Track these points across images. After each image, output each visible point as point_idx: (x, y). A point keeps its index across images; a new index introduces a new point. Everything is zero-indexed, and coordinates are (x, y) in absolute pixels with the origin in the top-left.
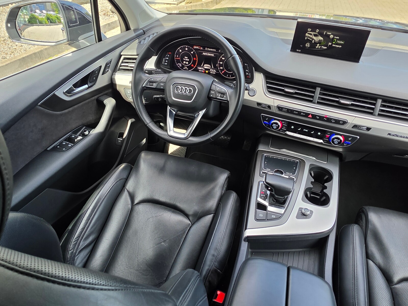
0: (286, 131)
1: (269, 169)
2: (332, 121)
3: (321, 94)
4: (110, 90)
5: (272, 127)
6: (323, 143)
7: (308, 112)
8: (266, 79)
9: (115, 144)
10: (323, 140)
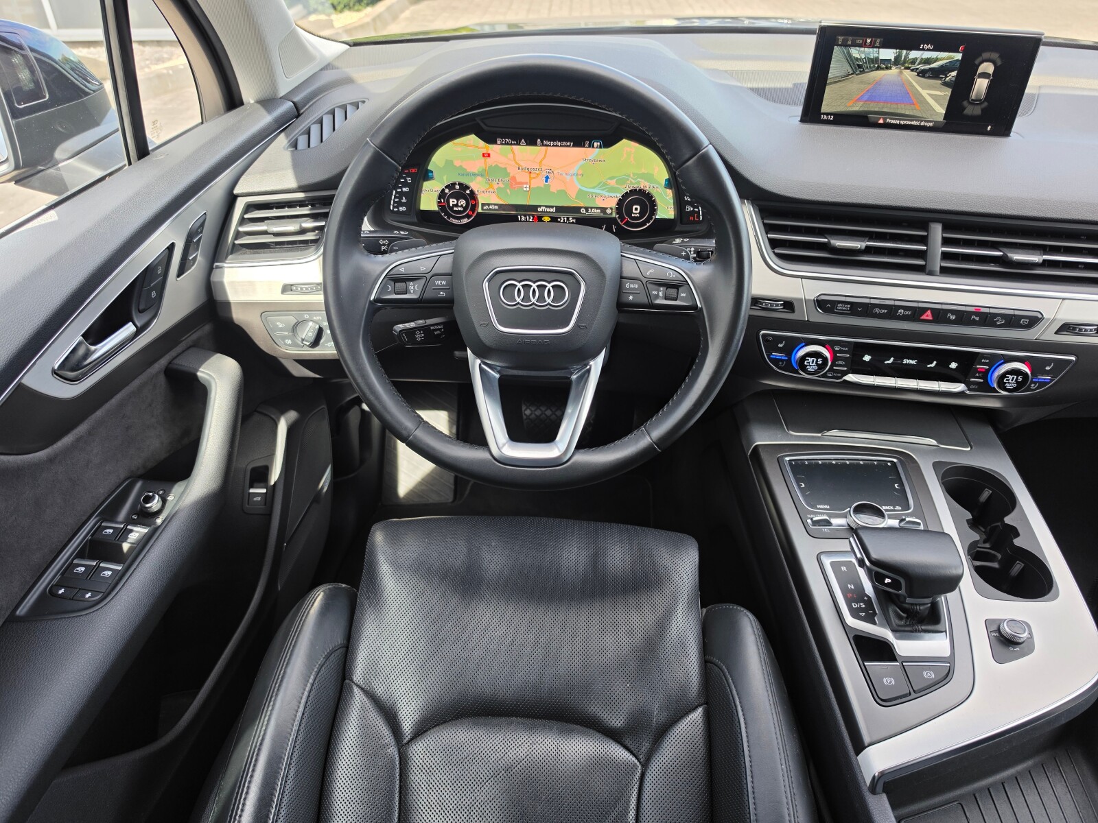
0: (846, 373)
1: (826, 507)
2: (998, 321)
3: (946, 242)
4: (207, 328)
5: (804, 368)
6: (968, 392)
7: (921, 305)
8: (762, 219)
9: (245, 513)
10: (968, 384)
